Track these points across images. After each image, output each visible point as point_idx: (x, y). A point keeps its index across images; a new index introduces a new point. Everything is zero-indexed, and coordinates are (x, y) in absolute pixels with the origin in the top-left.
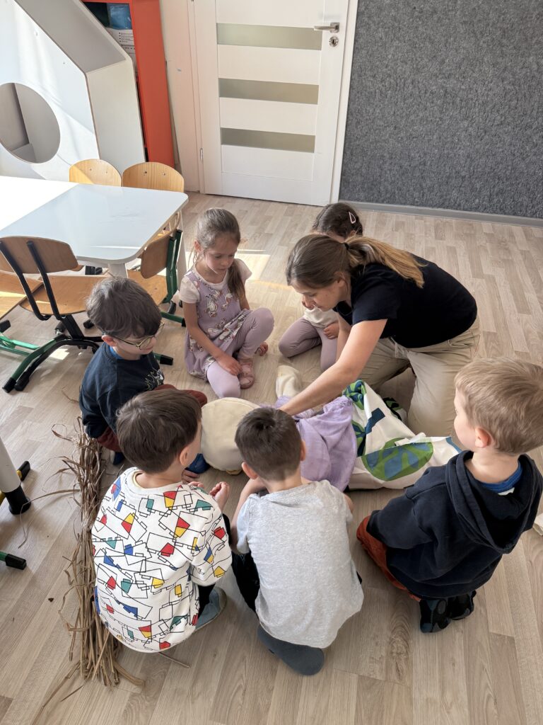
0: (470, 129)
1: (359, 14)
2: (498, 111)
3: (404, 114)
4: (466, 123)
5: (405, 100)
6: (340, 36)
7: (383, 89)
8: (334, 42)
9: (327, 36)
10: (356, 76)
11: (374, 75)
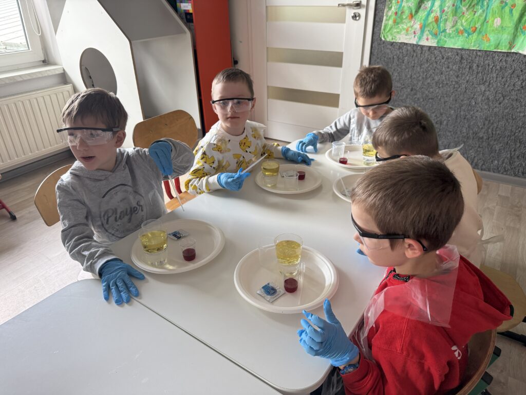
6: (361, 12)
8: (355, 17)
9: (349, 12)
10: (375, 44)
11: (392, 44)
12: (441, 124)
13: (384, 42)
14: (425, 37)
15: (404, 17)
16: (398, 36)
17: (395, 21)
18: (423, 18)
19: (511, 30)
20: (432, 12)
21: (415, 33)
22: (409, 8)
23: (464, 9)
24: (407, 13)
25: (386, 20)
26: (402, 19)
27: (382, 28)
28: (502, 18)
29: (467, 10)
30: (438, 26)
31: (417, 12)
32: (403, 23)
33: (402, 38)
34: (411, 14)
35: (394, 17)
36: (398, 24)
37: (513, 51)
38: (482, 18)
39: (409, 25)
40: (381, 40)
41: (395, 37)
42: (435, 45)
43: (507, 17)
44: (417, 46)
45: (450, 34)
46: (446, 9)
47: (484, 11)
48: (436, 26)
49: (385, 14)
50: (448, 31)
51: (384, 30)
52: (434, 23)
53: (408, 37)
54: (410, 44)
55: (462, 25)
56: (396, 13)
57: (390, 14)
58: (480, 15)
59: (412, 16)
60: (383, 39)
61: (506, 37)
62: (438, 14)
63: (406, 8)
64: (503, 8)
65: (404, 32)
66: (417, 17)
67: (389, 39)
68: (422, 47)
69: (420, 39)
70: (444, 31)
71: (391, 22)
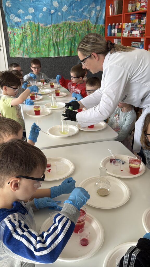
0: (47, 70)
2: (53, 64)
3: (27, 68)
4: (45, 68)
5: (26, 64)
7: (18, 62)
10: (9, 59)
11: (14, 58)
13: (12, 58)
14: (25, 55)
15: (16, 49)
16: (16, 55)
17: (14, 51)
18: (23, 49)
19: (47, 51)
20: (25, 47)
21: (21, 54)
22: (17, 46)
23: (34, 46)
24: (17, 48)
25: (11, 51)
26: (16, 50)
27: (10, 53)
28: (44, 48)
29: (35, 46)
30: (28, 52)
31: (20, 47)
32: (17, 51)
33: (17, 56)
34: (18, 48)
35: (13, 49)
36: (15, 51)
37: (50, 57)
38: (39, 48)
39: (19, 51)
40: (10, 57)
41: (15, 56)
42: (28, 57)
43: (45, 48)
44: (23, 58)
45: (32, 54)
46: (29, 46)
47: (39, 46)
48: (27, 51)
49: (10, 49)
50: (31, 53)
51: (11, 54)
52: (26, 51)
53: (19, 55)
54: (21, 58)
55: (34, 50)
56: (13, 48)
57: (11, 48)
58: (38, 48)
59: (19, 49)
60: (11, 57)
61: (47, 53)
62: (27, 48)
63: (16, 46)
64: (44, 45)
65: (17, 54)
66: (20, 49)
67: (13, 57)
68: (24, 58)
69: (23, 55)
70: (30, 53)
71: (12, 51)
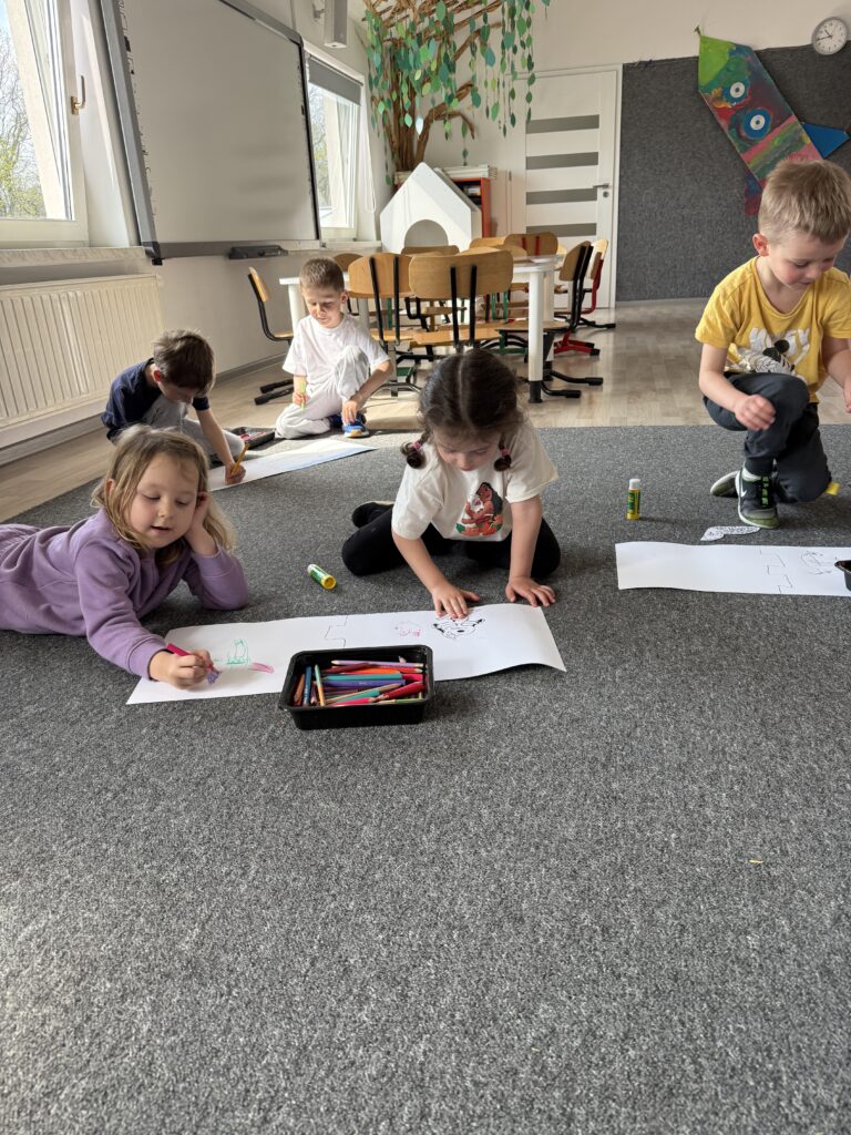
1: (621, 177)
6: (610, 191)
8: (606, 195)
9: (600, 192)
12: (676, 266)
